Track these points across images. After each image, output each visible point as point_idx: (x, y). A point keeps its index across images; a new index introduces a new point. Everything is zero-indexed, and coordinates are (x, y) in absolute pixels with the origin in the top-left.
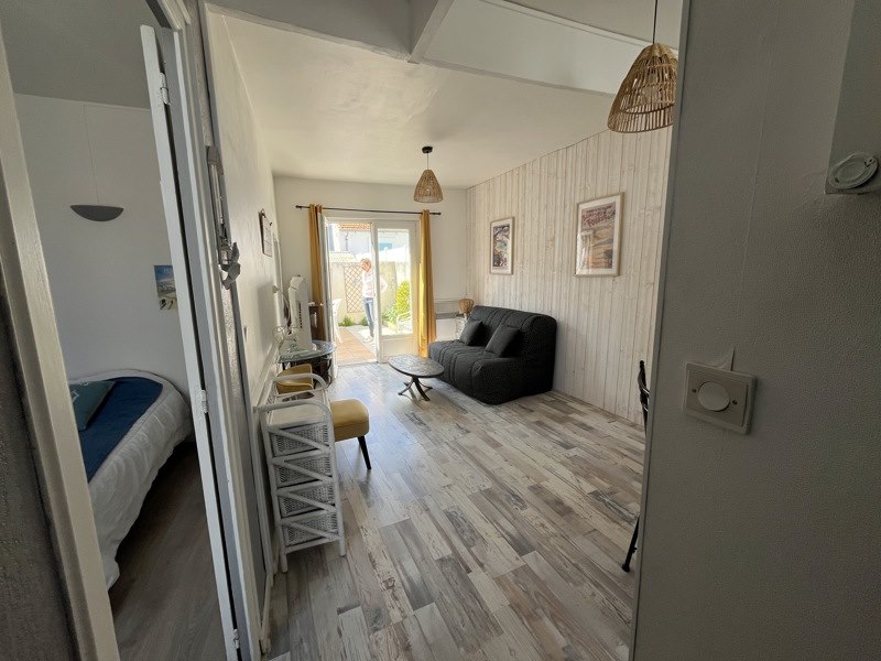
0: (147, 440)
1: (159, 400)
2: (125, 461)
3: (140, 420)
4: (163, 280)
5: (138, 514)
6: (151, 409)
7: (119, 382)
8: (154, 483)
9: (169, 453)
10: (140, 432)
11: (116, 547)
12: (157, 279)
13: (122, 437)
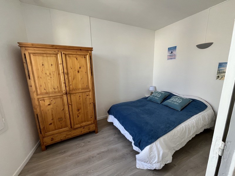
0: (195, 124)
1: (204, 111)
2: (186, 128)
3: (195, 116)
4: (220, 69)
5: (184, 145)
6: (200, 113)
7: (194, 100)
8: (193, 138)
9: (202, 131)
10: (194, 121)
11: (174, 151)
12: (218, 68)
13: (187, 119)
